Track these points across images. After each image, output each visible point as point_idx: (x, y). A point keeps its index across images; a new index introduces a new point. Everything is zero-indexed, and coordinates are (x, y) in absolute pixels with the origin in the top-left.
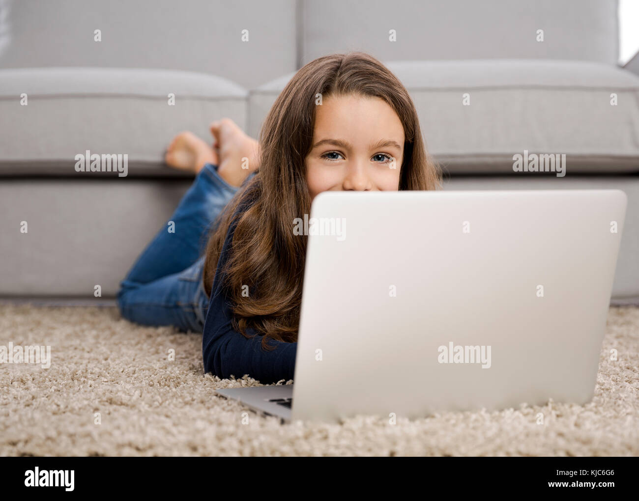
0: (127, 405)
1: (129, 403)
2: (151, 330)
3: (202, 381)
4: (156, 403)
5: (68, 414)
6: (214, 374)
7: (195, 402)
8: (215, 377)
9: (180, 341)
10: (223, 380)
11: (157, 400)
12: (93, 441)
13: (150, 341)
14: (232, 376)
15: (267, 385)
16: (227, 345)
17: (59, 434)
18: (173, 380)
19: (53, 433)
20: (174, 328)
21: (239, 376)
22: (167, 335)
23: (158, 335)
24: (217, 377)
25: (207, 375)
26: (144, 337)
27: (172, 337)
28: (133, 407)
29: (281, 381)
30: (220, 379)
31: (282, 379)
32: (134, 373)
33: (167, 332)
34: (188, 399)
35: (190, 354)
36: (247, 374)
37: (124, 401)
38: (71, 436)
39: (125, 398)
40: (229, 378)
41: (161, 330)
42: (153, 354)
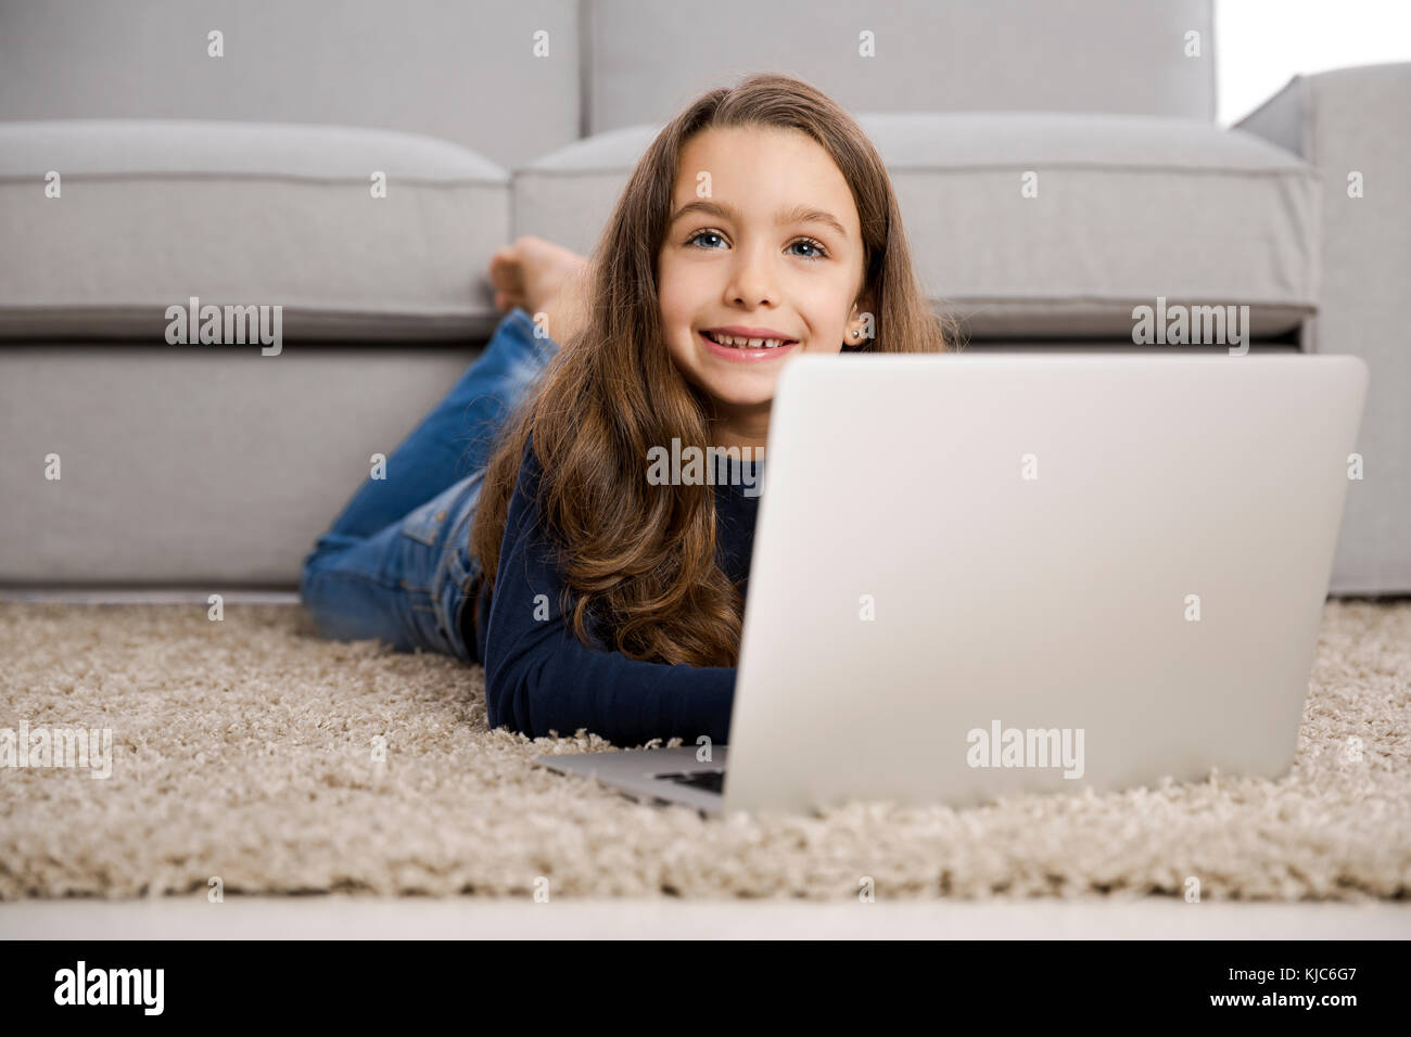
0: (369, 789)
1: (370, 783)
2: (336, 648)
3: (491, 741)
4: (425, 784)
5: (259, 805)
6: (514, 728)
7: (503, 781)
8: (517, 734)
9: (405, 668)
10: (537, 740)
11: (428, 778)
12: (336, 855)
13: (344, 669)
14: (552, 732)
15: (627, 749)
16: (540, 670)
17: (266, 841)
18: (432, 741)
19: (252, 840)
20: (384, 643)
21: (567, 732)
22: (375, 658)
23: (357, 658)
24: (522, 735)
25: (500, 731)
26: (331, 661)
27: (388, 662)
28: (384, 791)
29: (654, 741)
30: (528, 739)
31: (656, 737)
32: (345, 729)
33: (373, 653)
34: (489, 775)
35: (438, 693)
36: (583, 727)
37: (358, 781)
38: (291, 845)
39: (358, 775)
40: (545, 734)
41: (357, 647)
42: (365, 694)
